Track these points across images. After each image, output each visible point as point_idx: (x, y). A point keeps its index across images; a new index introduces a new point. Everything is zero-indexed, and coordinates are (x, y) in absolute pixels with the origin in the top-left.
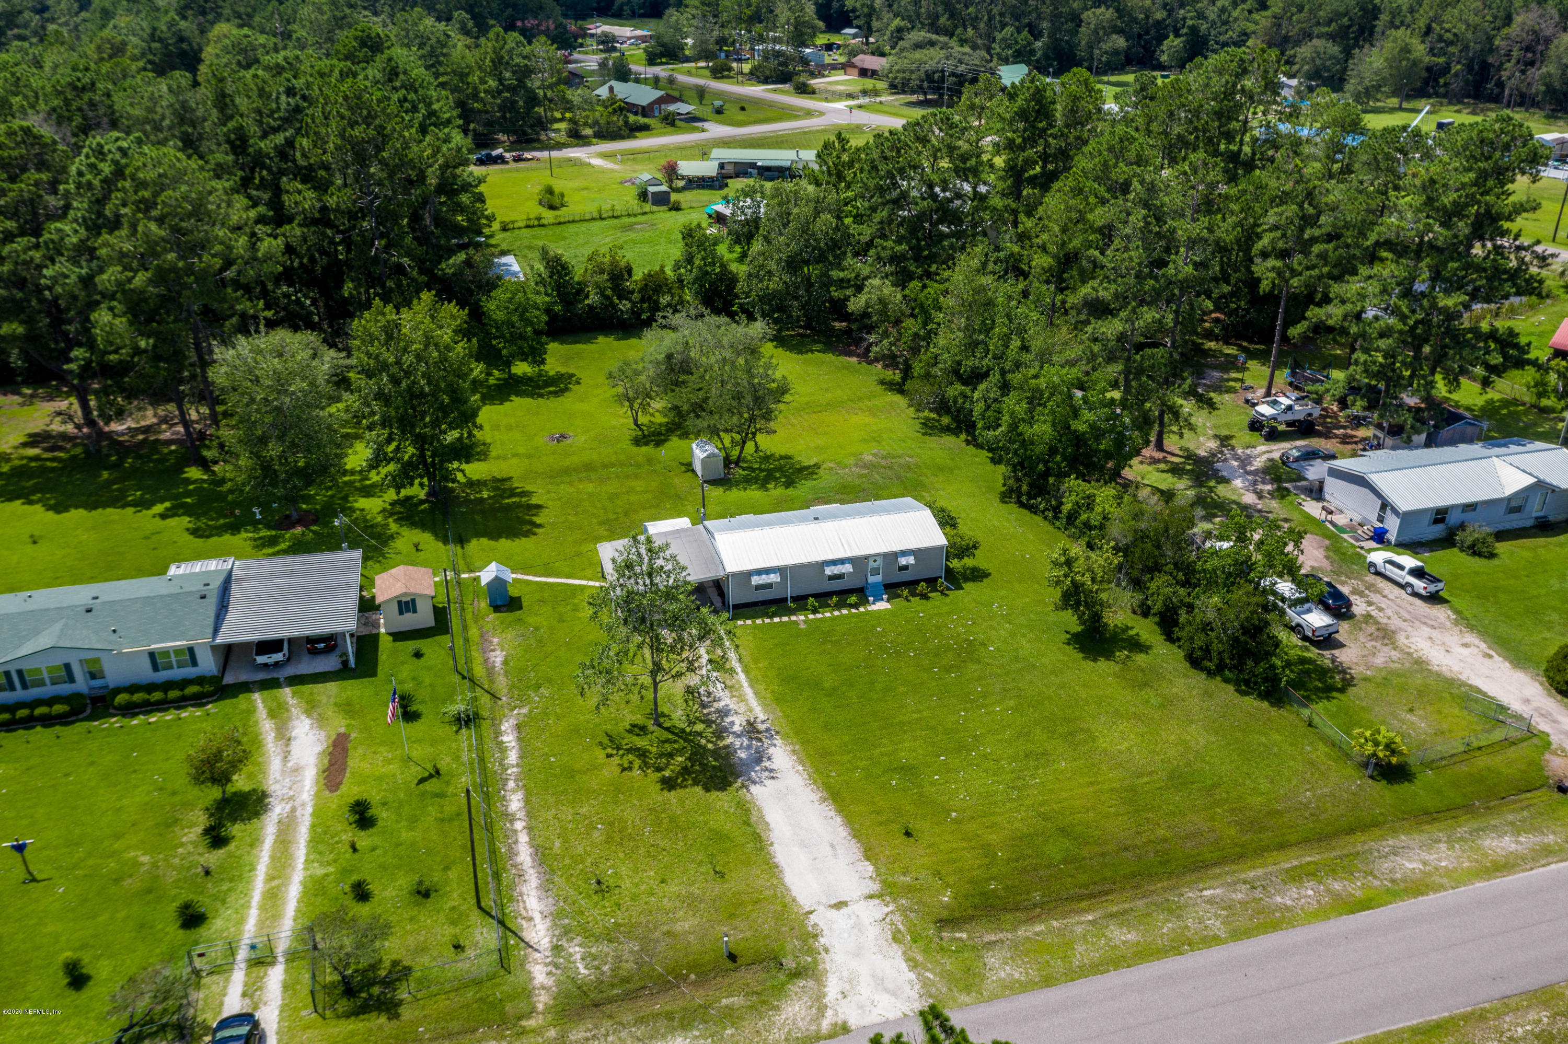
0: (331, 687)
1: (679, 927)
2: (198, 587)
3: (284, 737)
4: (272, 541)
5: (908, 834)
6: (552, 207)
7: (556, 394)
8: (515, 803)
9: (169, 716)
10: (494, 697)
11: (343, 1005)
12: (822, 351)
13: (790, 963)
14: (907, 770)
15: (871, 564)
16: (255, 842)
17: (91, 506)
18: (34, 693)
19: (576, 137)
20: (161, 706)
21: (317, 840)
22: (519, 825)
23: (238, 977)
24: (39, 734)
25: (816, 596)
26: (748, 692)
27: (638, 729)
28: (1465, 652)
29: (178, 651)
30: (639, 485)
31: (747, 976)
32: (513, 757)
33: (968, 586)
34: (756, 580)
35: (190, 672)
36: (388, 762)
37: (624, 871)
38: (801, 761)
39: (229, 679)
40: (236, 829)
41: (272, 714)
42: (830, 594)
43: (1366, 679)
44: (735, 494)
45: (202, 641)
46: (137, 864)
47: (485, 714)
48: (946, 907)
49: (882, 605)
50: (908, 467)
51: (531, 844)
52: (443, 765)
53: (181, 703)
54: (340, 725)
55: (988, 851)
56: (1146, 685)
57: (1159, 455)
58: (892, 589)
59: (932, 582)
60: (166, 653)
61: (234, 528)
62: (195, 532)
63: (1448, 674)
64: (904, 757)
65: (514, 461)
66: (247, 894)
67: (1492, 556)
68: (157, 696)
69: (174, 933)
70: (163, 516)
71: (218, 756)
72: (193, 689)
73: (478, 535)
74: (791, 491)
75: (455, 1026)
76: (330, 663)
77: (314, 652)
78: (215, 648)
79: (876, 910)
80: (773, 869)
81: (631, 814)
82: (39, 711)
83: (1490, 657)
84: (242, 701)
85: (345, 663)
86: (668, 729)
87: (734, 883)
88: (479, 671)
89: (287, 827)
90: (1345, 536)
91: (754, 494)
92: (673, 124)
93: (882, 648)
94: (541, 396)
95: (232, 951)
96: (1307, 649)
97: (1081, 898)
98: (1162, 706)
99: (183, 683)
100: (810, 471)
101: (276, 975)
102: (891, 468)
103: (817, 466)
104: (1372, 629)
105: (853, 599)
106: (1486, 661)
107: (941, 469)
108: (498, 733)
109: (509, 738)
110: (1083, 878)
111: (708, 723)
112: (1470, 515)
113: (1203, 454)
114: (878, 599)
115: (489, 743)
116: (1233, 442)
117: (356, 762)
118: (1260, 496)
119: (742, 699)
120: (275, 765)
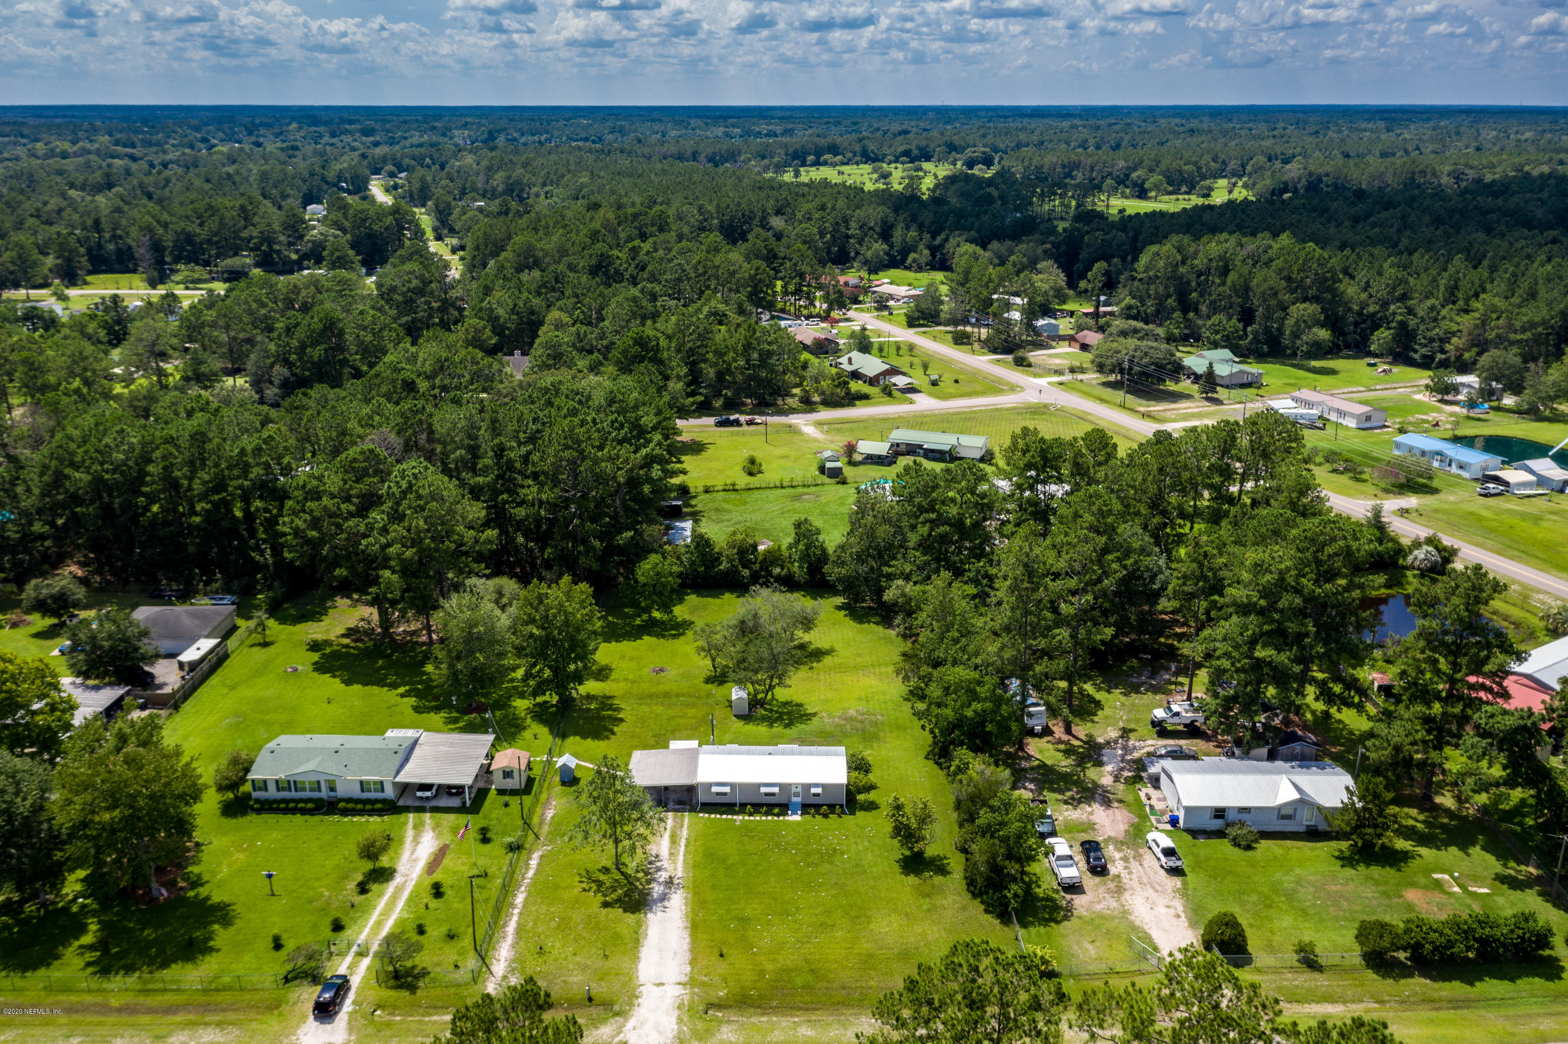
0: (452, 817)
1: (571, 979)
2: (394, 746)
3: (416, 841)
4: (456, 721)
5: (721, 955)
6: (751, 474)
7: (674, 637)
8: (520, 899)
9: (363, 819)
10: (537, 837)
11: (392, 982)
12: (877, 623)
13: (616, 1008)
14: (744, 921)
15: (794, 790)
16: (381, 895)
17: (365, 684)
18: (300, 795)
19: (808, 405)
20: (361, 813)
21: (410, 900)
22: (516, 911)
23: (349, 959)
24: (298, 819)
25: (753, 805)
26: (681, 858)
27: (606, 870)
28: (1164, 910)
29: (375, 783)
30: (691, 712)
31: (593, 1011)
32: (530, 874)
33: (860, 814)
34: (715, 789)
35: (379, 795)
36: (463, 864)
37: (557, 945)
38: (686, 904)
39: (401, 803)
40: (375, 887)
41: (415, 827)
42: (762, 805)
43: (1080, 918)
44: (751, 728)
45: (388, 779)
46: (322, 895)
47: (527, 846)
48: (720, 998)
49: (797, 818)
50: (875, 724)
51: (518, 923)
52: (489, 872)
53: (371, 813)
54: (447, 838)
55: (762, 973)
56: (929, 896)
57: (1065, 737)
58: (806, 808)
59: (832, 807)
60: (368, 782)
61: (437, 709)
62: (417, 709)
63: (1137, 923)
64: (748, 912)
65: (622, 684)
66: (367, 920)
67: (1249, 848)
68: (360, 806)
69: (327, 932)
70: (402, 696)
71: (372, 844)
72: (379, 806)
73: (575, 734)
74: (787, 731)
75: (439, 1004)
76: (455, 802)
77: (450, 794)
78: (395, 784)
79: (679, 991)
80: (636, 958)
81: (577, 916)
82: (301, 805)
83: (1178, 916)
84: (402, 817)
85: (464, 803)
86: (622, 873)
87: (609, 963)
88: (535, 820)
89: (399, 890)
90: (1152, 818)
91: (762, 730)
92: (890, 394)
93: (777, 845)
94: (664, 637)
95: (349, 946)
96: (1057, 892)
97: (800, 1009)
98: (929, 910)
99: (374, 802)
100: (808, 717)
101: (366, 962)
102: (862, 722)
103: (815, 714)
104: (1112, 885)
105: (776, 811)
106: (1175, 920)
107: (898, 728)
108: (529, 858)
109: (534, 863)
110: (807, 998)
111: (646, 874)
112: (1244, 817)
113: (1101, 740)
114: (795, 813)
115: (521, 863)
116: (1131, 735)
117: (447, 862)
118: (1117, 779)
119: (675, 862)
120: (406, 855)
